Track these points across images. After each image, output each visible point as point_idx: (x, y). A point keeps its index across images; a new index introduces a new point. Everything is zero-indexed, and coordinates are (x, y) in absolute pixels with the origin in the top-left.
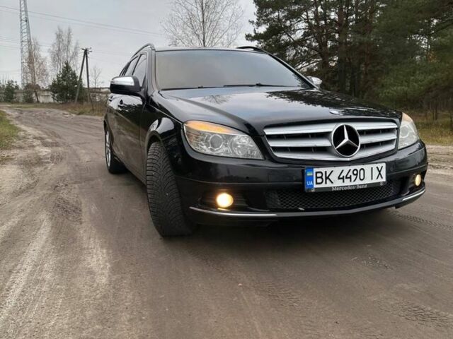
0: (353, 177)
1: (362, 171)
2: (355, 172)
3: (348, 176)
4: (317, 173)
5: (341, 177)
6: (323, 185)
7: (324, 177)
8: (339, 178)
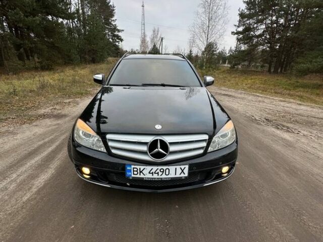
0: (160, 173)
1: (167, 170)
2: (162, 170)
3: (156, 172)
4: (134, 168)
5: (151, 172)
6: (138, 176)
7: (139, 171)
8: (149, 173)
